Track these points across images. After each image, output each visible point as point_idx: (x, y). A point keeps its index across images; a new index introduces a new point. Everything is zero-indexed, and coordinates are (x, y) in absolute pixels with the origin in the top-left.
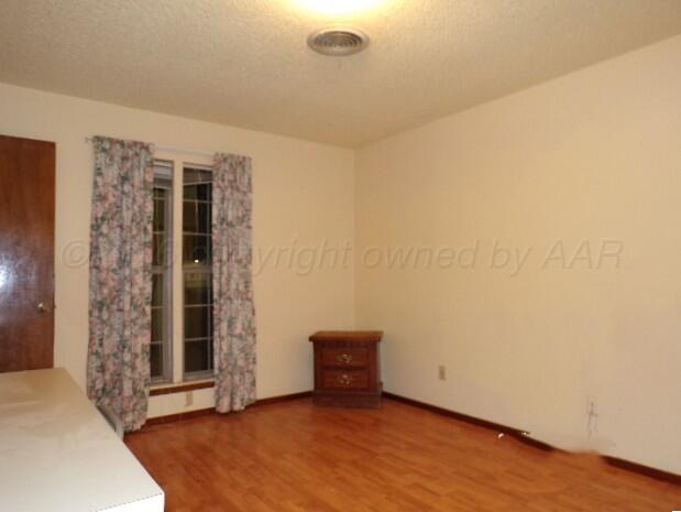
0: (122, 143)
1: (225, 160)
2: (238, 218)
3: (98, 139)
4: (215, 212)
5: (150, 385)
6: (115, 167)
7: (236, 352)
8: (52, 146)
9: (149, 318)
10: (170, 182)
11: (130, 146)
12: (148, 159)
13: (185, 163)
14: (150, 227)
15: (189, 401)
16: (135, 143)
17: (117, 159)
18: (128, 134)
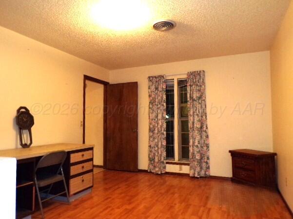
0: (156, 77)
1: (192, 74)
2: (197, 97)
3: (149, 77)
4: (188, 96)
5: (166, 160)
6: (154, 85)
7: (196, 153)
8: (137, 83)
9: (165, 136)
10: (173, 87)
11: (158, 77)
12: (164, 80)
13: (178, 79)
14: (165, 104)
15: (181, 169)
16: (159, 76)
17: (154, 82)
18: (157, 74)
